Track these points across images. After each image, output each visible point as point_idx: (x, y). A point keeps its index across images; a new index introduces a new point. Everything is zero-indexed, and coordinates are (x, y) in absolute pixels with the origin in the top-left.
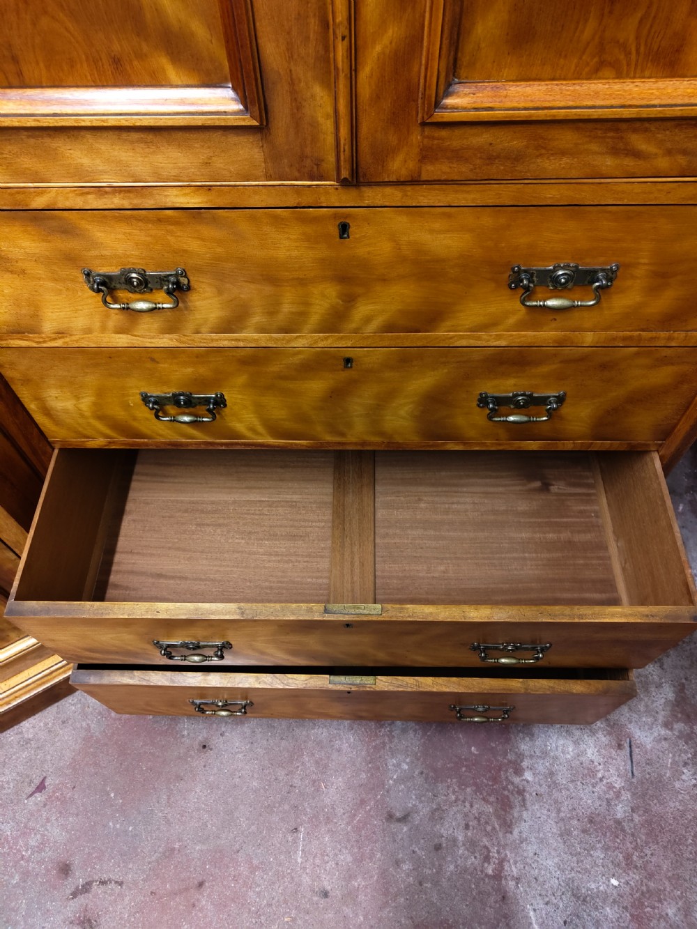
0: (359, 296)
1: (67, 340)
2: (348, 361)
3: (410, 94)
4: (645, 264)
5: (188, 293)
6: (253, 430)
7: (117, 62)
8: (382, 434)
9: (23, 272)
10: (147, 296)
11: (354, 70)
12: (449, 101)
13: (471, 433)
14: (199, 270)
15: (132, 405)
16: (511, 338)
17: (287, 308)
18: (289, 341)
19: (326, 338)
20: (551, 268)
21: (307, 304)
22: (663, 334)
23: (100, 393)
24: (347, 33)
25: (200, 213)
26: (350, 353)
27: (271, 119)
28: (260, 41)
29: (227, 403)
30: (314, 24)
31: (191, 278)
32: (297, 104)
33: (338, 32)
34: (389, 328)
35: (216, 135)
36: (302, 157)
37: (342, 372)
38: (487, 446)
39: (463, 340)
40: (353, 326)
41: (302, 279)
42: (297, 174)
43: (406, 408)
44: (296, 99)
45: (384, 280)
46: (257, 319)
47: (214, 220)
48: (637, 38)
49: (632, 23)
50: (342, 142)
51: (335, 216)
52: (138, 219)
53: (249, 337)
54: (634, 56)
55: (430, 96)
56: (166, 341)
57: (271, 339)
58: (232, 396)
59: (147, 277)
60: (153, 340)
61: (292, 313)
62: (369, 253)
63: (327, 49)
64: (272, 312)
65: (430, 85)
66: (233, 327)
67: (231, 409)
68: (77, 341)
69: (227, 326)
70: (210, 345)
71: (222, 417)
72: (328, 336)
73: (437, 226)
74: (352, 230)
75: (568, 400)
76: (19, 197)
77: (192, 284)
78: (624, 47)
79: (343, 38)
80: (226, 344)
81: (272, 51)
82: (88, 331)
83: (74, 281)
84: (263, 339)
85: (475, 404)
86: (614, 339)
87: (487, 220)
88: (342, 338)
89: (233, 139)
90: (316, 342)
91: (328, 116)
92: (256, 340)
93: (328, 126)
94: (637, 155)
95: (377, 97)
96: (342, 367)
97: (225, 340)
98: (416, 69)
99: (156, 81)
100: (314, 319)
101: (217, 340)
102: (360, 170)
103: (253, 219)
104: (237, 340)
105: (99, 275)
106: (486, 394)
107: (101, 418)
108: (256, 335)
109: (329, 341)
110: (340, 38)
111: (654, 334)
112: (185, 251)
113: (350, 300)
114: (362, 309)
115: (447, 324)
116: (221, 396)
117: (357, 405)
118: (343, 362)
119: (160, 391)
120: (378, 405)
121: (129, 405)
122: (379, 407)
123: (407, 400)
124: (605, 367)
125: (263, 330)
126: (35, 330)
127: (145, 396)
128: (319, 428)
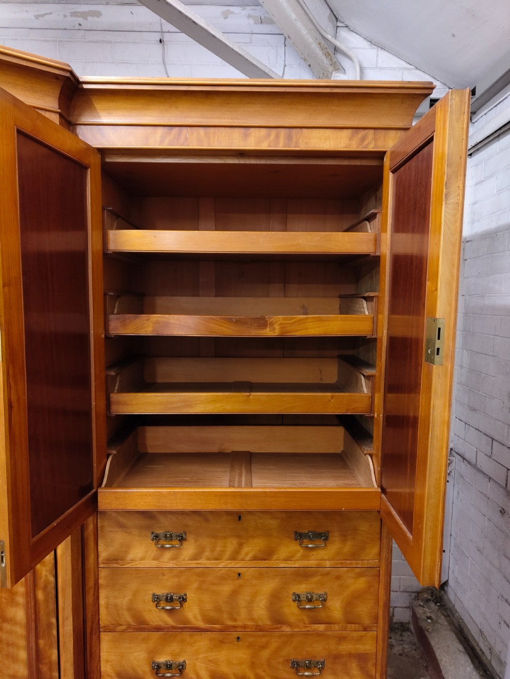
0: (244, 543)
1: (133, 564)
2: (239, 575)
4: (337, 531)
5: (185, 541)
6: (195, 617)
8: (253, 620)
9: (131, 533)
10: (170, 542)
13: (292, 619)
14: (190, 532)
16: (300, 563)
17: (218, 549)
18: (217, 564)
19: (232, 563)
20: (307, 532)
21: (226, 547)
22: (354, 562)
23: (135, 594)
26: (240, 571)
29: (187, 600)
31: (187, 535)
34: (255, 558)
37: (236, 581)
38: (301, 628)
39: (282, 564)
41: (225, 536)
43: (263, 602)
45: (253, 537)
46: (207, 553)
47: (200, 514)
51: (237, 513)
53: (204, 562)
56: (170, 565)
57: (210, 563)
58: (191, 596)
59: (173, 534)
60: (166, 564)
61: (220, 551)
62: (248, 526)
64: (213, 551)
66: (197, 557)
67: (189, 603)
68: (137, 564)
69: (195, 557)
70: (188, 566)
71: (183, 609)
73: (268, 516)
74: (242, 518)
75: (329, 598)
77: (188, 538)
80: (193, 566)
82: (143, 559)
83: (147, 536)
84: (208, 563)
85: (291, 600)
86: (337, 564)
87: (284, 515)
88: (237, 563)
90: (228, 564)
92: (205, 564)
96: (236, 577)
97: (193, 564)
100: (228, 554)
101: (191, 564)
103: (212, 514)
104: (198, 564)
105: (156, 533)
106: (294, 593)
107: (130, 609)
108: (205, 562)
109: (233, 564)
111: (351, 561)
112: (188, 525)
113: (241, 545)
114: (245, 549)
115: (275, 557)
116: (186, 595)
117: (243, 601)
118: (237, 575)
119: (161, 591)
120: (251, 600)
121: (145, 601)
122: (251, 602)
123: (264, 597)
124: (338, 578)
125: (209, 559)
126: (123, 559)
127: (154, 595)
128: (225, 616)
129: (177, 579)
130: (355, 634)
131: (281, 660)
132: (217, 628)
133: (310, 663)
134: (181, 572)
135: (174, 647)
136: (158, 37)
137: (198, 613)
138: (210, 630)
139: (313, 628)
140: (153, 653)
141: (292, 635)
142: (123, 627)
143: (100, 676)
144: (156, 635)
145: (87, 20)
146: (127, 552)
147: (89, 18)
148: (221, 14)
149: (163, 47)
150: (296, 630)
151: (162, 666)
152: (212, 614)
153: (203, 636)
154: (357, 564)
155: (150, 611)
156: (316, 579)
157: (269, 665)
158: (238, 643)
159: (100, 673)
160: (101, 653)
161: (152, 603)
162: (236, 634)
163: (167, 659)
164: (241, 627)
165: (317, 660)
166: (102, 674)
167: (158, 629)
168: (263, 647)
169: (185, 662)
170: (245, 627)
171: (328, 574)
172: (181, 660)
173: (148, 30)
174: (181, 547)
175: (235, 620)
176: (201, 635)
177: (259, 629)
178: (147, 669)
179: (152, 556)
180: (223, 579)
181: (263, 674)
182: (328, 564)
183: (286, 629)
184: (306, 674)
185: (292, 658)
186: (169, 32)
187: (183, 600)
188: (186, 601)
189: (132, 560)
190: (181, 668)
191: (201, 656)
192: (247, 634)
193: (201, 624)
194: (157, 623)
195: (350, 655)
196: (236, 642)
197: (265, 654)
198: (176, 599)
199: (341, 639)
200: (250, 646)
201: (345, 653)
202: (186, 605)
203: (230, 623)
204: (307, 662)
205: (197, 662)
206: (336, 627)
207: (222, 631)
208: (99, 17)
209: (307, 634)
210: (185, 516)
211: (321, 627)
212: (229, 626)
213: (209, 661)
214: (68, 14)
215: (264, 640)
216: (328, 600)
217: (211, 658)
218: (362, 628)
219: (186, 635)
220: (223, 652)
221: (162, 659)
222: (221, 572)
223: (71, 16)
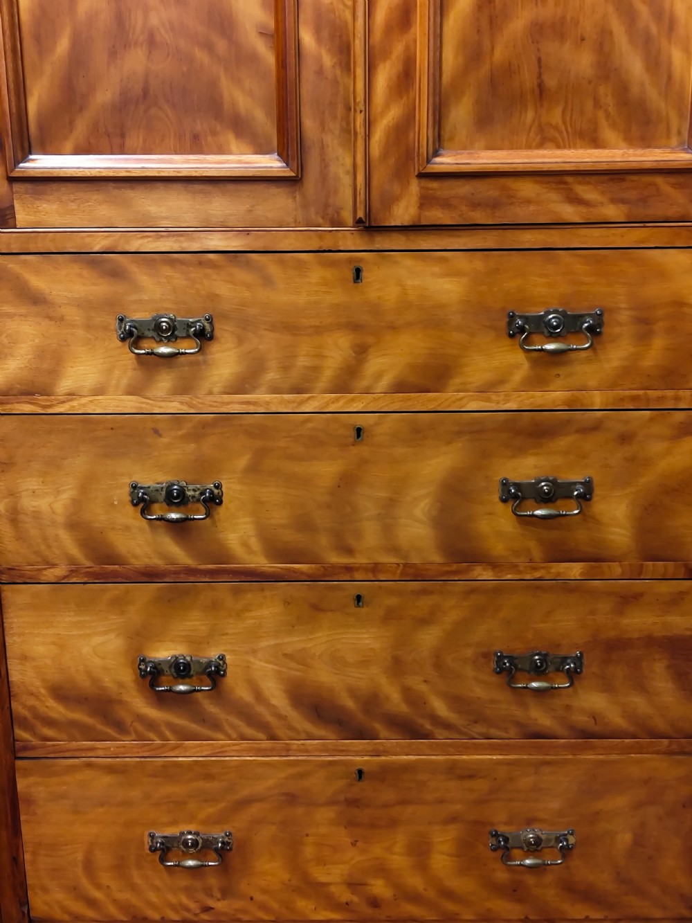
0: (371, 346)
1: (75, 403)
2: (359, 431)
3: (407, 156)
4: (625, 309)
5: (210, 342)
6: (245, 545)
7: (196, 137)
8: (395, 550)
9: (62, 319)
11: (368, 137)
12: (438, 160)
13: (498, 548)
14: (225, 317)
15: (116, 503)
16: (520, 399)
17: (302, 361)
18: (301, 403)
19: (337, 400)
20: (542, 313)
21: (320, 356)
22: (670, 393)
23: (86, 485)
24: (363, 108)
25: (236, 257)
26: (361, 420)
27: (305, 174)
28: (302, 119)
29: (224, 499)
30: (340, 109)
31: (216, 326)
32: (324, 165)
33: (357, 108)
34: (400, 387)
35: (260, 187)
36: (326, 206)
37: (352, 448)
38: (520, 572)
39: (474, 402)
40: (365, 383)
41: (318, 327)
42: (320, 221)
43: (423, 505)
44: (324, 160)
45: (393, 328)
46: (272, 376)
47: (248, 264)
48: (564, 122)
49: (558, 112)
50: (358, 188)
51: (350, 261)
52: (182, 262)
53: (263, 398)
54: (565, 134)
55: (423, 154)
56: (174, 406)
57: (282, 402)
58: (231, 489)
59: (176, 323)
60: (163, 404)
61: (306, 367)
62: (379, 298)
63: (348, 124)
64: (286, 368)
65: (422, 146)
66: (247, 386)
67: (228, 509)
68: (84, 405)
69: (241, 385)
70: (221, 410)
71: (214, 524)
72: (340, 398)
73: (436, 269)
74: (364, 274)
75: (598, 492)
76: (88, 240)
77: (217, 333)
78: (556, 128)
79: (361, 112)
80: (237, 408)
81: (310, 124)
82: (99, 391)
83: (105, 328)
84: (277, 402)
85: (496, 497)
86: (622, 399)
87: (478, 263)
88: (353, 400)
89: (274, 190)
90: (327, 404)
91: (347, 173)
92: (267, 403)
93: (346, 180)
94: (586, 203)
95: (385, 156)
96: (351, 440)
97: (235, 403)
98: (411, 136)
99: (221, 150)
100: (327, 375)
101: (229, 403)
102: (372, 216)
103: (282, 262)
104: (248, 403)
105: (132, 321)
106: (506, 479)
108: (268, 397)
109: (341, 403)
110: (358, 112)
111: (659, 393)
112: (217, 295)
113: (361, 352)
114: (375, 363)
115: (456, 381)
116: (218, 487)
117: (368, 501)
118: (354, 434)
119: (152, 478)
120: (391, 500)
121: (112, 504)
122: (391, 504)
123: (422, 492)
124: (625, 439)
125: (275, 390)
126: (47, 392)
127: (135, 487)
128: (324, 541)
129: (193, 446)
130: (665, 588)
131: (469, 652)
132: (302, 573)
133: (544, 658)
134: (204, 425)
135: (194, 622)
137: (252, 533)
138: (286, 578)
139: (553, 570)
140: (139, 637)
141: (497, 591)
142: (60, 571)
143: (10, 696)
144: (148, 590)
146: (54, 373)
150: (509, 577)
151: (166, 668)
152: (290, 536)
153: (268, 593)
154: (677, 399)
155: (127, 528)
156: (563, 442)
157: (439, 664)
158: (358, 609)
159: (9, 687)
160: (7, 639)
161: (130, 508)
162: (352, 588)
163: (176, 653)
164: (365, 569)
165: (563, 653)
166: (14, 690)
167: (149, 575)
168: (424, 622)
169: (222, 658)
170: (375, 568)
171: (596, 427)
172: (213, 654)
174: (200, 358)
175: (349, 551)
176: (262, 590)
177: (414, 573)
178: (127, 676)
179: (124, 382)
180: (316, 443)
181: (423, 688)
182: (597, 399)
183: (483, 574)
184: (534, 685)
185: (496, 648)
187: (213, 500)
188: (221, 502)
189: (72, 395)
190: (215, 673)
191: (264, 643)
192: (380, 587)
193: (260, 562)
194: (146, 561)
195: (651, 642)
196: (353, 609)
197: (429, 638)
198: (193, 497)
199: (627, 601)
200: (390, 616)
201: (636, 635)
202: (221, 512)
203: (335, 559)
204: (537, 657)
205: (252, 659)
206: (616, 569)
207: (313, 579)
209: (537, 587)
210: (209, 271)
211: (575, 570)
212: (333, 566)
213: (286, 655)
215: (426, 603)
216: (595, 499)
217: (289, 650)
218: (683, 570)
219: (222, 590)
220: (320, 634)
221: (163, 653)
222: (310, 425)
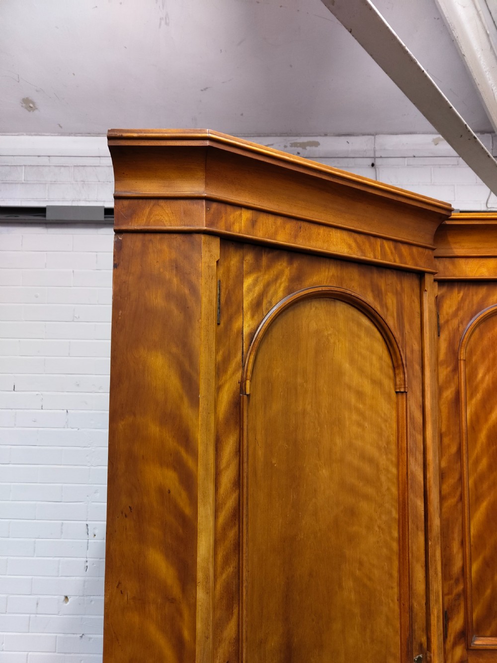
136: (370, 162)
145: (305, 149)
147: (308, 148)
148: (432, 141)
149: (376, 170)
173: (361, 156)
186: (381, 157)
208: (317, 146)
214: (288, 145)
223: (291, 146)
